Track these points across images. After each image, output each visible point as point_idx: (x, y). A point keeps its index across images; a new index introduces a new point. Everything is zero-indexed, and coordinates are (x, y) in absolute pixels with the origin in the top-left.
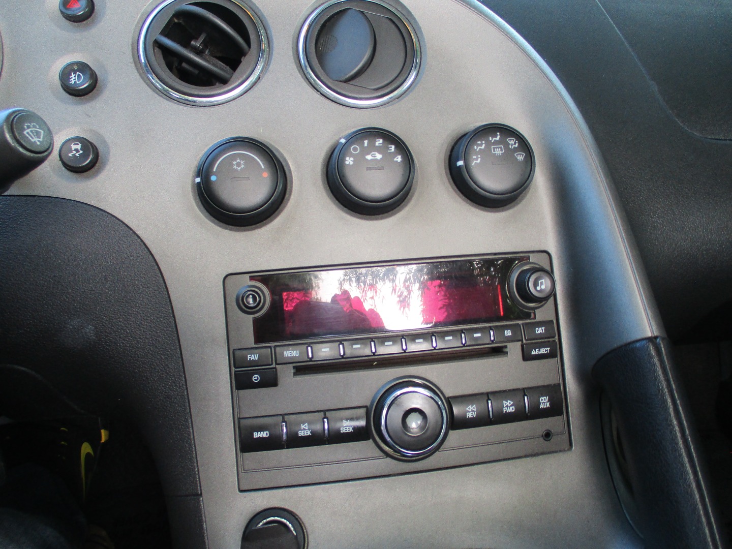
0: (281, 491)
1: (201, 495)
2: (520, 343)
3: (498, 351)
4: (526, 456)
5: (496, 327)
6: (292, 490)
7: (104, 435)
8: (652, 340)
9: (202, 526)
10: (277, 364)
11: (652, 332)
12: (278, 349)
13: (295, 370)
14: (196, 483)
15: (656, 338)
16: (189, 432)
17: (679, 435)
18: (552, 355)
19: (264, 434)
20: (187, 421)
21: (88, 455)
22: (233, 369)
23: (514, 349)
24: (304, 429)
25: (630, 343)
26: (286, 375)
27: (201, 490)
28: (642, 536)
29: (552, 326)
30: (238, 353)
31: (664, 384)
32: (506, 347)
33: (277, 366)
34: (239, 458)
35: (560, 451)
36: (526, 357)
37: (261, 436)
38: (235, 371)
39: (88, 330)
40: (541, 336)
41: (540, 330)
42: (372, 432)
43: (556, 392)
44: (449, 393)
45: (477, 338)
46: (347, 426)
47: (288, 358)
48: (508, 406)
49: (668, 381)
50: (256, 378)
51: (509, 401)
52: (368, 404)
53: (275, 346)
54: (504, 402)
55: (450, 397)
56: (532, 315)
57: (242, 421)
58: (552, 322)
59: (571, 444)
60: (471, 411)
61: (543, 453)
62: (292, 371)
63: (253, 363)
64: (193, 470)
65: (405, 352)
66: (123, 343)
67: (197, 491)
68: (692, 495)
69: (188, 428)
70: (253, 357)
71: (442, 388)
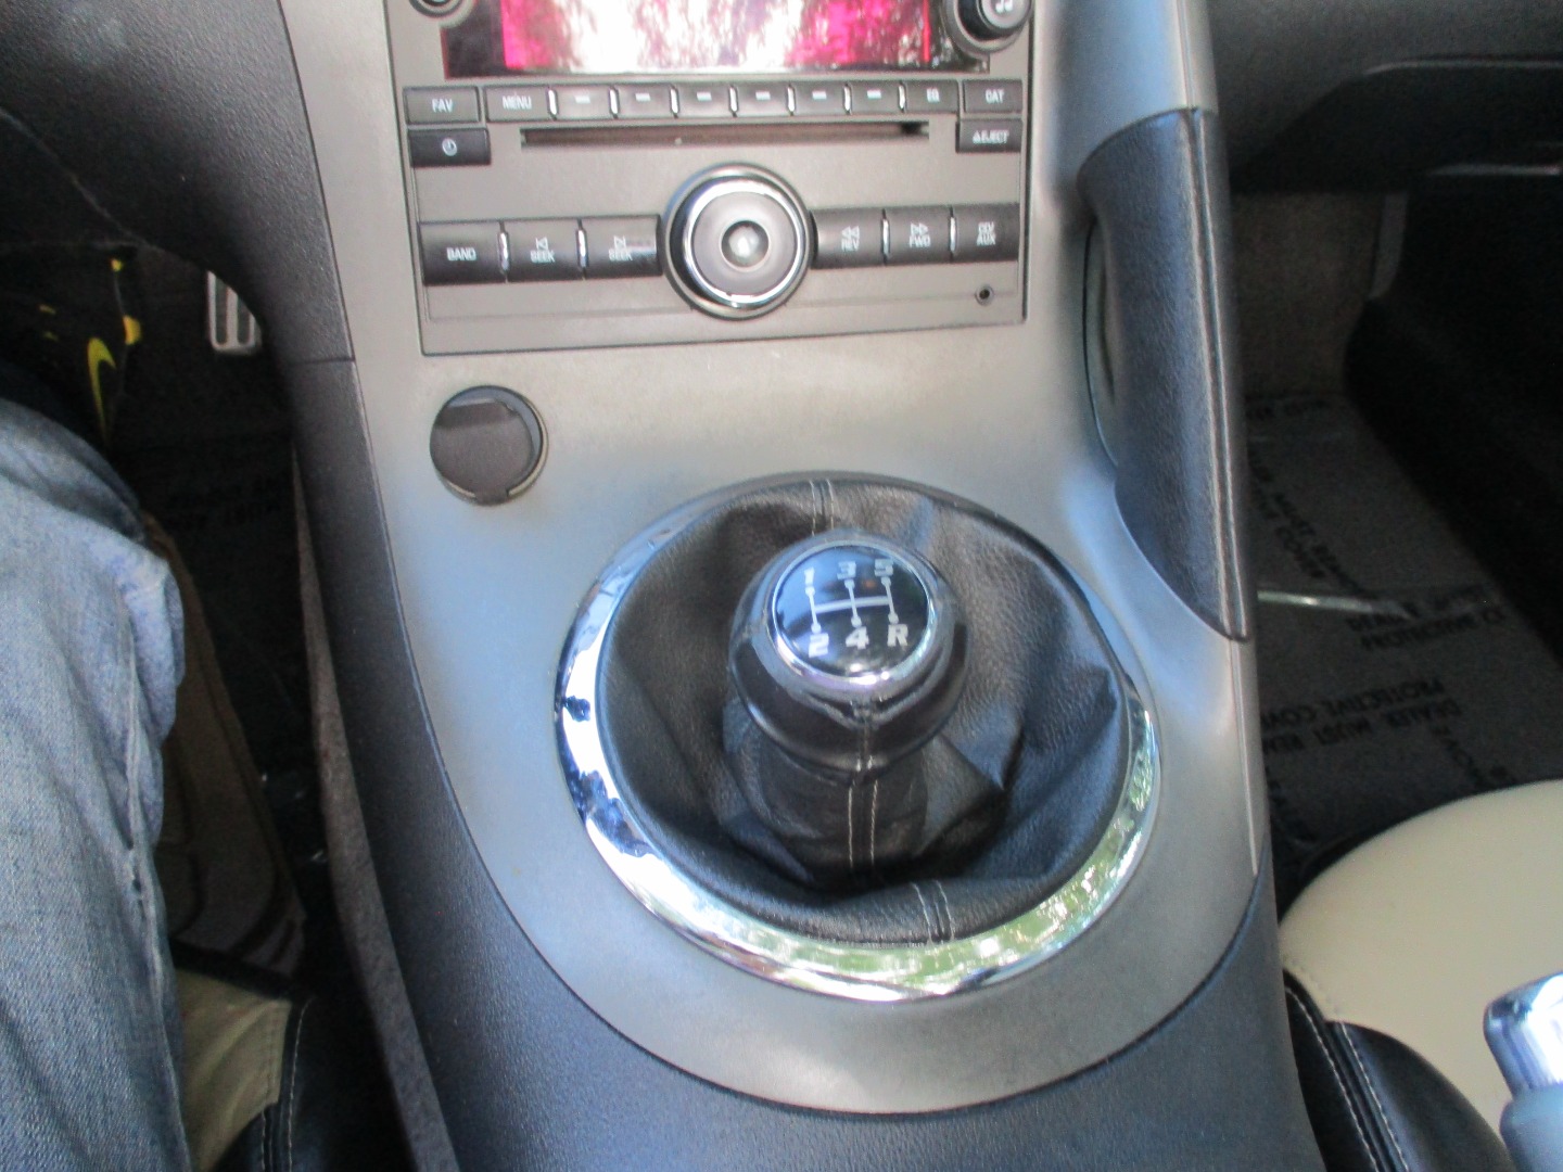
0: (499, 359)
1: (353, 359)
2: (952, 119)
3: (911, 129)
4: (942, 328)
5: (912, 83)
6: (518, 358)
7: (132, 330)
8: (1186, 114)
9: (358, 414)
10: (488, 120)
11: (1189, 98)
12: (491, 95)
13: (524, 138)
14: (344, 338)
15: (1194, 110)
16: (325, 243)
17: (1199, 281)
18: (1010, 147)
19: (468, 254)
20: (319, 222)
21: (103, 365)
22: (405, 128)
23: (941, 130)
24: (541, 249)
25: (1147, 120)
26: (506, 144)
27: (353, 351)
28: (1116, 463)
29: (1018, 88)
30: (414, 98)
31: (1192, 193)
32: (926, 123)
33: (491, 127)
34: (421, 295)
35: (1005, 324)
36: (963, 147)
37: (462, 258)
38: (409, 132)
39: (108, 29)
40: (994, 108)
41: (994, 96)
42: (667, 264)
43: (1010, 217)
44: (813, 201)
45: (875, 101)
46: (620, 251)
47: (512, 111)
48: (920, 236)
49: (1199, 189)
50: (449, 147)
51: (921, 225)
52: (661, 212)
53: (485, 88)
54: (912, 226)
55: (817, 212)
56: (985, 65)
57: (426, 231)
58: (1018, 83)
59: (1024, 314)
60: (850, 239)
61: (972, 325)
62: (520, 138)
63: (442, 118)
64: (337, 314)
65: (734, 115)
66: (182, 60)
67: (346, 351)
68: (1200, 380)
69: (323, 236)
70: (442, 105)
71: (800, 191)
